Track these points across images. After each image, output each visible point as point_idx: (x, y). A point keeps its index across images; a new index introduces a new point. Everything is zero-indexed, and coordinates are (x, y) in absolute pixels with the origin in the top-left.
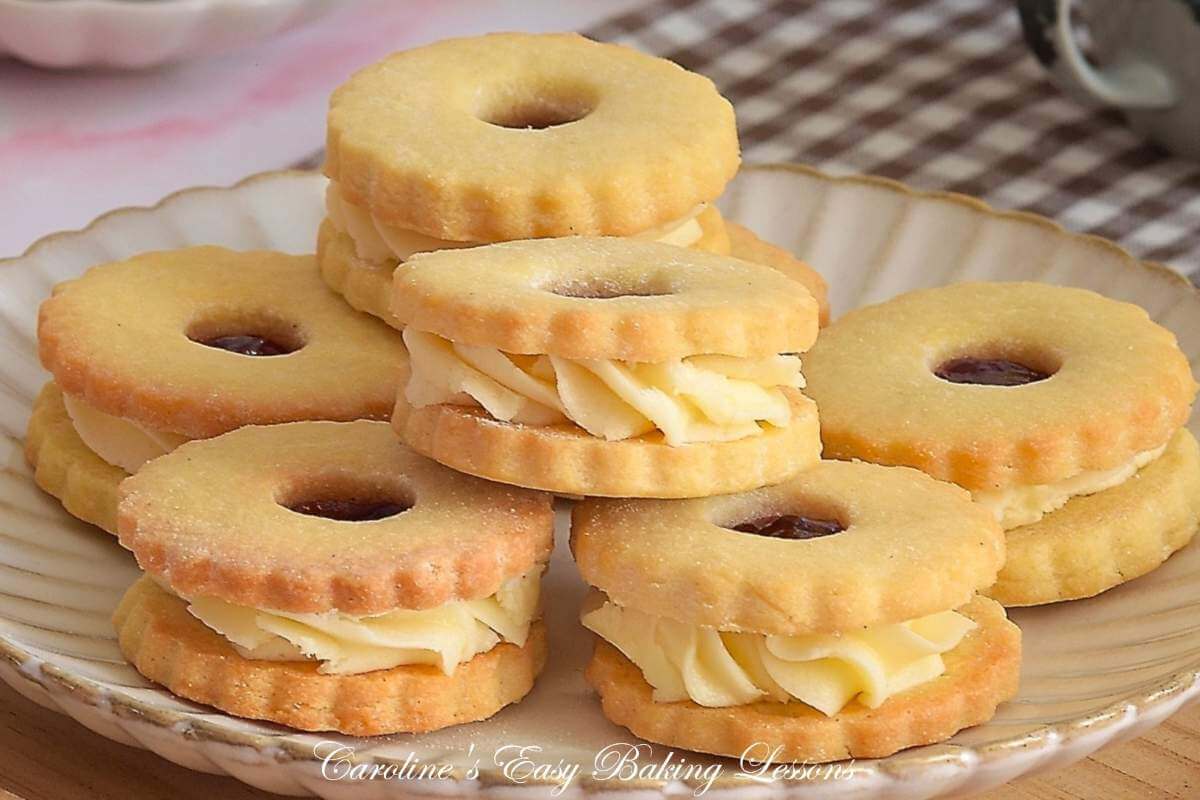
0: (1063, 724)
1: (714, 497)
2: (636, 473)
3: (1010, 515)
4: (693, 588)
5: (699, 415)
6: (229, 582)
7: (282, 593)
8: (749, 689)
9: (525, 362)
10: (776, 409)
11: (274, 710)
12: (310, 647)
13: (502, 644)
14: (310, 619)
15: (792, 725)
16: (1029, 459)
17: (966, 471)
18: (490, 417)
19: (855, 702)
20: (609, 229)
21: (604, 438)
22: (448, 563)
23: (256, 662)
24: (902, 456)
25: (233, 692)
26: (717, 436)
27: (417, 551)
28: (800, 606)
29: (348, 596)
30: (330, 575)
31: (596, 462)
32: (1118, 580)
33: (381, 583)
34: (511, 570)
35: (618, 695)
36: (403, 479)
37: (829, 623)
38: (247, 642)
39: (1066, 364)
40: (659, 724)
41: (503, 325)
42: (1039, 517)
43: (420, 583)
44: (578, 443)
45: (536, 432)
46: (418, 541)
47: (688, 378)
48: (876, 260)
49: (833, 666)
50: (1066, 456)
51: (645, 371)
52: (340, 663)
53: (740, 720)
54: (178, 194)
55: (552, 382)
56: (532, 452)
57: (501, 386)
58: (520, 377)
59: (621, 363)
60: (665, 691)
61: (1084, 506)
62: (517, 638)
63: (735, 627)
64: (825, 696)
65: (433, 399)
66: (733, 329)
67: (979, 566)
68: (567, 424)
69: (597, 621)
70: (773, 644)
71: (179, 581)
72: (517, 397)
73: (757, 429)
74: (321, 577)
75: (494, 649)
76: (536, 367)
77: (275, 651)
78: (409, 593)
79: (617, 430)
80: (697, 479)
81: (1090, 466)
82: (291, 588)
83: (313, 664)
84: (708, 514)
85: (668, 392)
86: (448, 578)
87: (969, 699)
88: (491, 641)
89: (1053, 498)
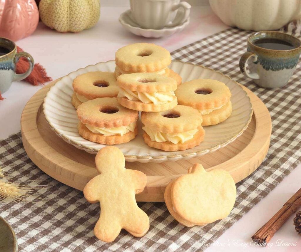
0: (209, 149)
1: (161, 112)
2: (149, 108)
3: (204, 113)
4: (156, 126)
5: (159, 100)
6: (90, 123)
7: (97, 125)
8: (164, 140)
9: (134, 92)
10: (171, 99)
11: (97, 141)
12: (101, 132)
13: (130, 131)
14: (101, 129)
15: (170, 146)
16: (207, 106)
17: (198, 107)
18: (129, 100)
19: (180, 142)
20: (148, 71)
21: (145, 103)
22: (121, 121)
23: (94, 134)
24: (189, 105)
25: (91, 138)
26: (161, 103)
27: (117, 119)
28: (172, 129)
29: (106, 126)
30: (104, 122)
31: (143, 107)
32: (219, 122)
33: (111, 124)
34: (131, 122)
35: (146, 139)
36: (118, 107)
37: (176, 131)
38: (93, 131)
39: (213, 92)
40: (151, 144)
41: (130, 87)
42: (208, 113)
43: (117, 124)
44: (141, 104)
45: (135, 102)
46: (117, 117)
47: (157, 95)
48: (189, 74)
49: (177, 137)
50: (212, 105)
51: (151, 94)
52: (106, 134)
53: (163, 144)
54: (98, 63)
55: (137, 95)
56: (134, 105)
57: (130, 95)
58: (133, 94)
59: (148, 93)
60: (153, 140)
61: (215, 112)
62: (133, 131)
63: (162, 132)
64: (175, 142)
65: (121, 96)
66: (164, 88)
67: (198, 123)
68: (139, 101)
69: (144, 128)
70: (168, 135)
71: (83, 122)
72: (133, 97)
73: (167, 102)
74: (102, 123)
75: (129, 132)
76: (135, 93)
77: (97, 133)
78: (115, 125)
79: (147, 102)
80: (158, 109)
81: (216, 107)
82: (98, 124)
83: (102, 135)
84: (160, 114)
85: (154, 97)
86: (121, 123)
87: (196, 142)
88: (129, 131)
89: (211, 111)
